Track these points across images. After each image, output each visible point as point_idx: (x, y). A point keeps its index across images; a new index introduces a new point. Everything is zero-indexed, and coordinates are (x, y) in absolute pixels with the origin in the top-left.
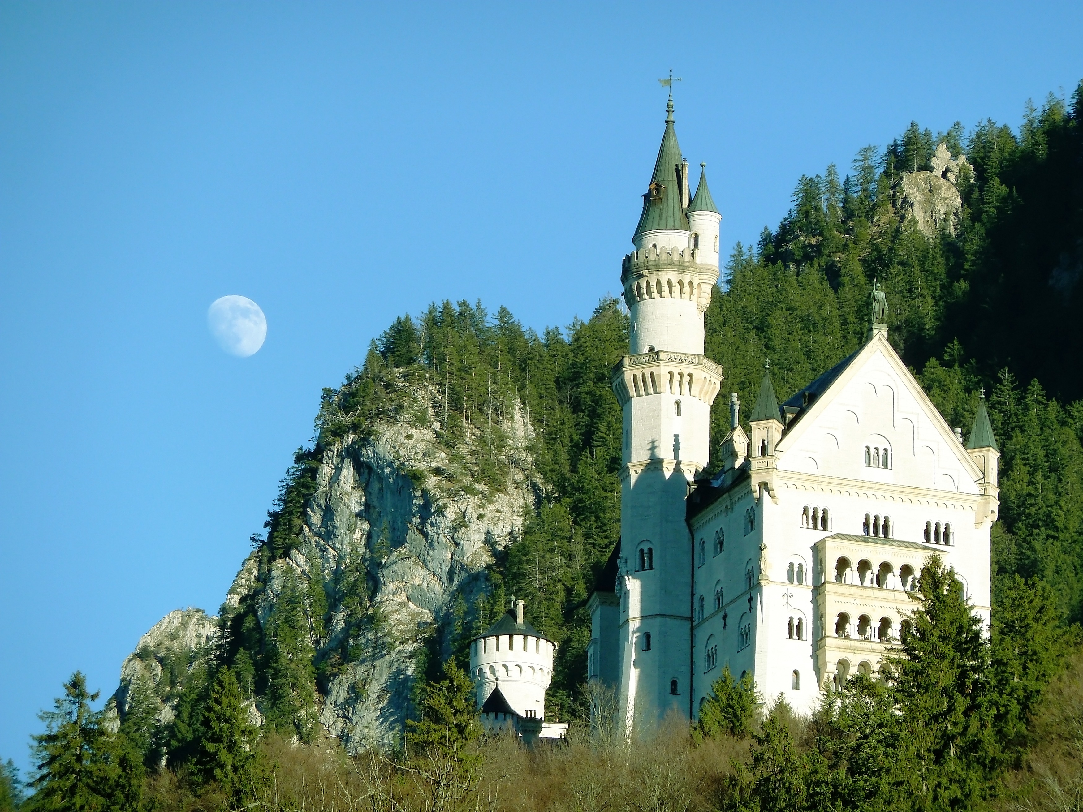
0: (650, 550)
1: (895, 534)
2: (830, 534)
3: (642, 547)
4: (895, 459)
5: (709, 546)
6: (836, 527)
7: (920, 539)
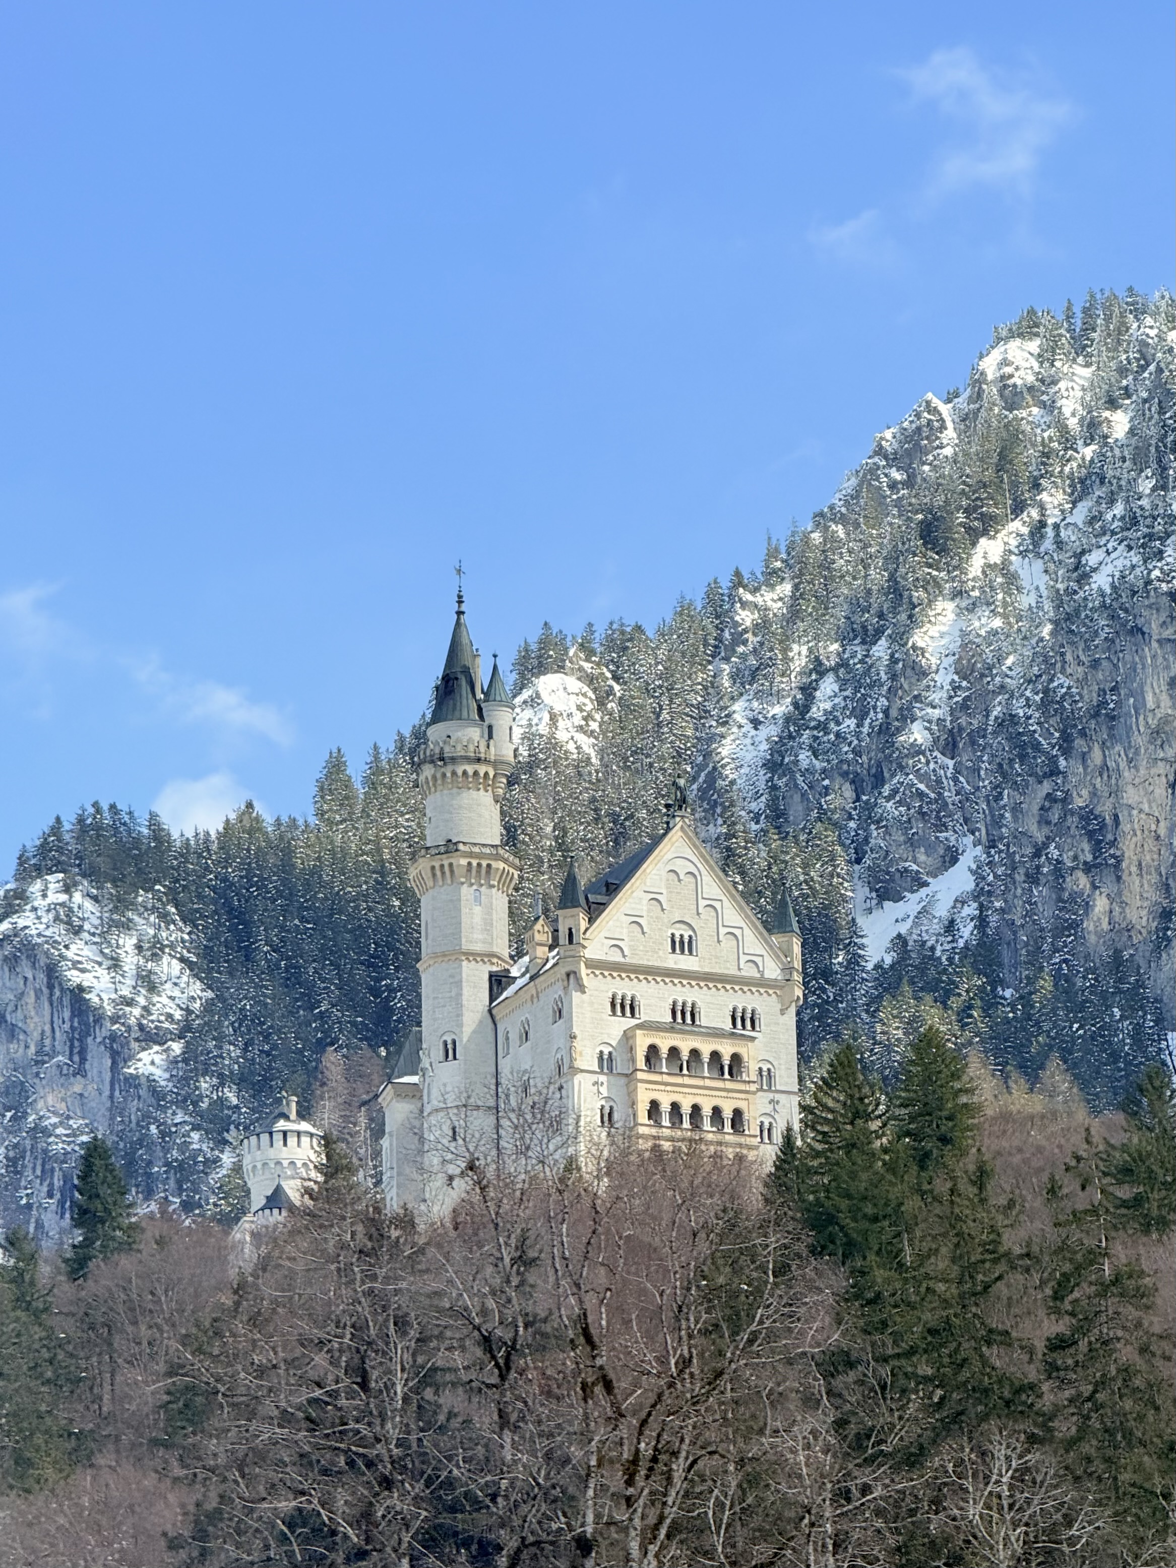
0: (454, 1042)
1: (704, 1020)
2: (637, 1022)
3: (444, 1038)
4: (701, 945)
5: (514, 1036)
6: (644, 1015)
7: (728, 1026)
